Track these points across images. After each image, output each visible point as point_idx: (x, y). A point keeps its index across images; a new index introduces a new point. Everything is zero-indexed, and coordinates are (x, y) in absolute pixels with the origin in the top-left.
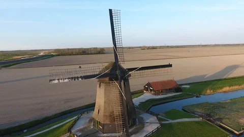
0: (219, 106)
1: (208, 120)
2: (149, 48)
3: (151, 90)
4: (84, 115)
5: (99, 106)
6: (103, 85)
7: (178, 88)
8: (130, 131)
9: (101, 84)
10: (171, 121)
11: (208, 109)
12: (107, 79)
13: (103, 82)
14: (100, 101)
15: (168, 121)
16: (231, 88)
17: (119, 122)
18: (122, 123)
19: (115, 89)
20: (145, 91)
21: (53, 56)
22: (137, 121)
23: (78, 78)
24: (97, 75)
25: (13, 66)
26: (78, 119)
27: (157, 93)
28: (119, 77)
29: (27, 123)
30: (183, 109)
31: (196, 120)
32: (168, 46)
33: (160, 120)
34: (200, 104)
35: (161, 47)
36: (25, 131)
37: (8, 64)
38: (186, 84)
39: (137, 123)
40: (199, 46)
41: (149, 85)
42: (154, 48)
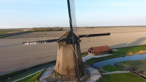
0: (139, 63)
1: (133, 72)
2: (90, 28)
3: (93, 52)
4: (49, 68)
5: (59, 62)
6: (62, 48)
7: (110, 51)
8: (81, 79)
9: (60, 46)
10: (108, 73)
11: (132, 65)
12: (65, 43)
13: (62, 45)
14: (60, 59)
15: (106, 73)
16: (144, 51)
17: (73, 74)
18: (75, 74)
19: (70, 50)
20: (89, 53)
21: (32, 32)
22: (85, 73)
23: (43, 41)
24: (57, 40)
25: (8, 37)
26: (45, 70)
27: (97, 54)
28: (73, 41)
29: (11, 73)
30: (114, 65)
31: (125, 72)
32: (101, 27)
33: (101, 72)
34: (126, 62)
35: (97, 27)
36: (9, 79)
37: (4, 36)
38: (115, 49)
39: (85, 74)
40: (120, 27)
41: (92, 49)
42: (93, 28)
